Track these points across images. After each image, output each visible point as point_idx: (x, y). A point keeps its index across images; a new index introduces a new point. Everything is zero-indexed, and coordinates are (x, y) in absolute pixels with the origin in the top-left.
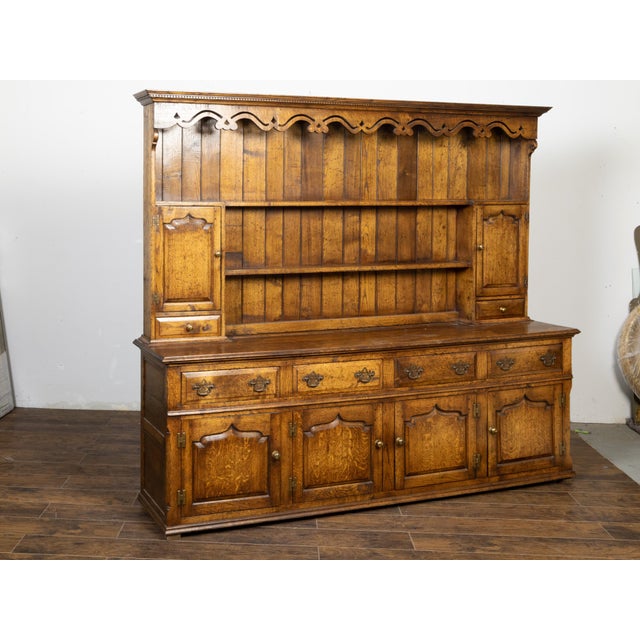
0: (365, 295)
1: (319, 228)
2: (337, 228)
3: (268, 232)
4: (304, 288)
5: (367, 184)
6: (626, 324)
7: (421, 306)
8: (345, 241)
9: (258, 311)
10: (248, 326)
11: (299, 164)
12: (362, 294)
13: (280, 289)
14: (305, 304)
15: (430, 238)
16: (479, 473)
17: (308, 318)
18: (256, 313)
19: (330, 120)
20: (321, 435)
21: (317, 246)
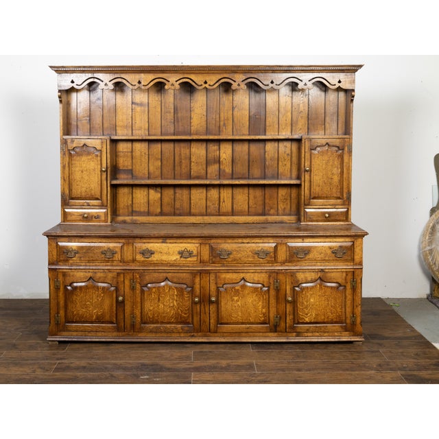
0: (224, 201)
1: (188, 154)
2: (201, 155)
3: (150, 156)
4: (177, 195)
5: (224, 124)
6: (427, 226)
7: (269, 210)
8: (208, 163)
9: (144, 208)
10: (135, 218)
11: (172, 111)
12: (222, 200)
13: (159, 195)
14: (178, 205)
15: (276, 162)
16: (278, 329)
17: (180, 215)
18: (142, 210)
19: (181, 81)
20: (154, 290)
21: (186, 166)
